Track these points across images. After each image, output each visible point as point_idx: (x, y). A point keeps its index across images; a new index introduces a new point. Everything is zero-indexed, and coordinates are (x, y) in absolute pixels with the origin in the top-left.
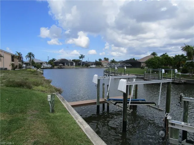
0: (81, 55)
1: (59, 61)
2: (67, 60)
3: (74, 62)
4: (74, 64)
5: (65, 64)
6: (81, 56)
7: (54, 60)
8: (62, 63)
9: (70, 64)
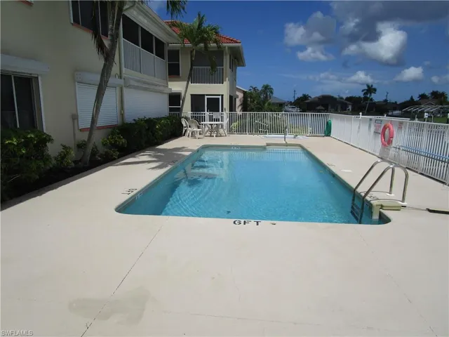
0: (368, 86)
1: (317, 100)
2: (336, 99)
3: (348, 103)
4: (350, 107)
5: (329, 107)
6: (366, 88)
7: (305, 97)
8: (322, 105)
9: (339, 107)
